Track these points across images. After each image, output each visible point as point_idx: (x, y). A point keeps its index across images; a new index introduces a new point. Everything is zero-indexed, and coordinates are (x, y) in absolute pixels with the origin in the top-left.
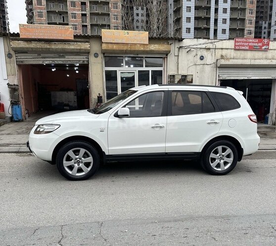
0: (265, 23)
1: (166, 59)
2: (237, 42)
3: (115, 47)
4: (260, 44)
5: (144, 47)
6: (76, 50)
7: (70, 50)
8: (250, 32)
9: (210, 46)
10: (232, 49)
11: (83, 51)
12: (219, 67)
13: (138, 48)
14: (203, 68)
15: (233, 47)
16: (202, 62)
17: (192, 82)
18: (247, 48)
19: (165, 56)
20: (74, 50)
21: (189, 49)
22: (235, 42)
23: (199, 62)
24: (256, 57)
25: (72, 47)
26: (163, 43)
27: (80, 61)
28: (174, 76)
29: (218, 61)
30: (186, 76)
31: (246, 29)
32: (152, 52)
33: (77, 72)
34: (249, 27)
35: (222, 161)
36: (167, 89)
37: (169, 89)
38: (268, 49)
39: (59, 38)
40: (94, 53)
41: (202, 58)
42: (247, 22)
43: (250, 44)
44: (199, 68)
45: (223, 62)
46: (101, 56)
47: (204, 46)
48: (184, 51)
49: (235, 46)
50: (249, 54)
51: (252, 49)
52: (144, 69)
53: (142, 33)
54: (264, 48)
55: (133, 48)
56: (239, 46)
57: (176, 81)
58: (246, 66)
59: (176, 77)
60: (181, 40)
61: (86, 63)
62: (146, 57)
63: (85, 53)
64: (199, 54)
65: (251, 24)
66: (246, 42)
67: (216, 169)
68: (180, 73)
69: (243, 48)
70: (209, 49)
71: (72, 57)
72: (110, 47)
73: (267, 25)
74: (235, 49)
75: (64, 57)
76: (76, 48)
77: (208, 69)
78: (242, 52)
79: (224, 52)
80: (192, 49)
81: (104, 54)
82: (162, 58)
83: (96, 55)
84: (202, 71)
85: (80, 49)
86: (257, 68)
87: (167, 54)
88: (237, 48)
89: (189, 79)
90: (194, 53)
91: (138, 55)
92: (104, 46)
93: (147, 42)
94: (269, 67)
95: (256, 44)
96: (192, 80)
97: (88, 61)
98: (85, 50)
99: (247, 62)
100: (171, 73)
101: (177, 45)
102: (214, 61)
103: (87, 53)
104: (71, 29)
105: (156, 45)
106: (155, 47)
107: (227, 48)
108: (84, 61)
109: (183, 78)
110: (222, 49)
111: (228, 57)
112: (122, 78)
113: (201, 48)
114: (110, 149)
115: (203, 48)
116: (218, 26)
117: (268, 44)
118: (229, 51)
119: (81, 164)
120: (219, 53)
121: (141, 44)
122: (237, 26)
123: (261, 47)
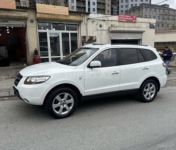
0: (115, 6)
1: (79, 26)
2: (120, 17)
3: (46, 16)
4: (132, 19)
5: (66, 17)
6: (17, 17)
7: (12, 17)
8: (109, 11)
9: (105, 19)
10: (117, 21)
11: (23, 18)
12: (110, 32)
13: (62, 18)
14: (102, 32)
15: (118, 20)
16: (101, 29)
17: (95, 41)
18: (125, 21)
19: (79, 24)
20: (16, 17)
21: (93, 20)
22: (119, 17)
23: (99, 28)
24: (130, 26)
25: (14, 15)
26: (78, 15)
27: (20, 25)
28: (85, 37)
29: (110, 28)
30: (92, 37)
31: (106, 9)
32: (71, 21)
33: (8, 32)
34: (108, 8)
35: (150, 93)
36: (117, 47)
37: (119, 47)
38: (136, 22)
39: (5, 8)
40: (31, 19)
41: (101, 26)
42: (107, 5)
43: (127, 19)
44: (99, 32)
45: (113, 29)
46: (35, 22)
47: (101, 19)
48: (90, 21)
49: (119, 19)
50: (126, 24)
51: (128, 21)
52: (65, 31)
53: (64, 8)
54: (134, 21)
55: (59, 18)
56: (121, 19)
57: (87, 40)
58: (125, 32)
59: (87, 37)
60: (88, 14)
61: (24, 26)
62: (66, 24)
63: (24, 19)
64: (99, 23)
65: (109, 6)
66: (125, 17)
67: (147, 98)
68: (88, 35)
69: (123, 20)
70: (104, 20)
71: (14, 22)
72: (43, 16)
73: (116, 8)
74: (119, 21)
75: (8, 22)
76: (17, 15)
77: (104, 33)
78: (123, 23)
79: (113, 23)
80: (95, 20)
81: (38, 20)
82: (76, 25)
83: (32, 21)
84: (101, 34)
85: (21, 17)
86: (131, 33)
87: (80, 22)
88: (120, 20)
89: (94, 39)
90: (96, 23)
91: (61, 22)
92: (38, 15)
93: (68, 14)
94: (137, 32)
95: (130, 19)
96: (96, 39)
97: (26, 25)
98: (25, 17)
99: (126, 29)
100: (83, 35)
101: (86, 17)
102: (108, 28)
103: (25, 19)
104: (13, 2)
105: (74, 16)
106: (72, 18)
107: (115, 20)
108: (23, 25)
109: (90, 38)
110: (112, 21)
111: (115, 26)
112: (50, 38)
113: (100, 20)
114: (85, 91)
115: (102, 20)
116: (91, 6)
117: (136, 19)
118: (116, 22)
119: (65, 105)
120: (110, 23)
121: (64, 15)
122: (101, 7)
123: (132, 20)
